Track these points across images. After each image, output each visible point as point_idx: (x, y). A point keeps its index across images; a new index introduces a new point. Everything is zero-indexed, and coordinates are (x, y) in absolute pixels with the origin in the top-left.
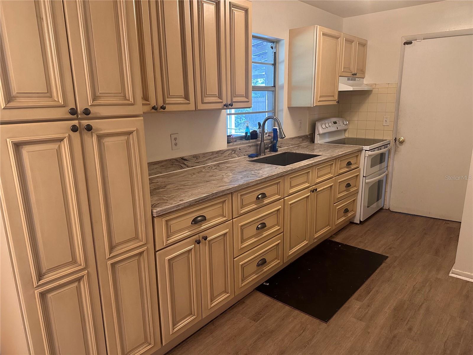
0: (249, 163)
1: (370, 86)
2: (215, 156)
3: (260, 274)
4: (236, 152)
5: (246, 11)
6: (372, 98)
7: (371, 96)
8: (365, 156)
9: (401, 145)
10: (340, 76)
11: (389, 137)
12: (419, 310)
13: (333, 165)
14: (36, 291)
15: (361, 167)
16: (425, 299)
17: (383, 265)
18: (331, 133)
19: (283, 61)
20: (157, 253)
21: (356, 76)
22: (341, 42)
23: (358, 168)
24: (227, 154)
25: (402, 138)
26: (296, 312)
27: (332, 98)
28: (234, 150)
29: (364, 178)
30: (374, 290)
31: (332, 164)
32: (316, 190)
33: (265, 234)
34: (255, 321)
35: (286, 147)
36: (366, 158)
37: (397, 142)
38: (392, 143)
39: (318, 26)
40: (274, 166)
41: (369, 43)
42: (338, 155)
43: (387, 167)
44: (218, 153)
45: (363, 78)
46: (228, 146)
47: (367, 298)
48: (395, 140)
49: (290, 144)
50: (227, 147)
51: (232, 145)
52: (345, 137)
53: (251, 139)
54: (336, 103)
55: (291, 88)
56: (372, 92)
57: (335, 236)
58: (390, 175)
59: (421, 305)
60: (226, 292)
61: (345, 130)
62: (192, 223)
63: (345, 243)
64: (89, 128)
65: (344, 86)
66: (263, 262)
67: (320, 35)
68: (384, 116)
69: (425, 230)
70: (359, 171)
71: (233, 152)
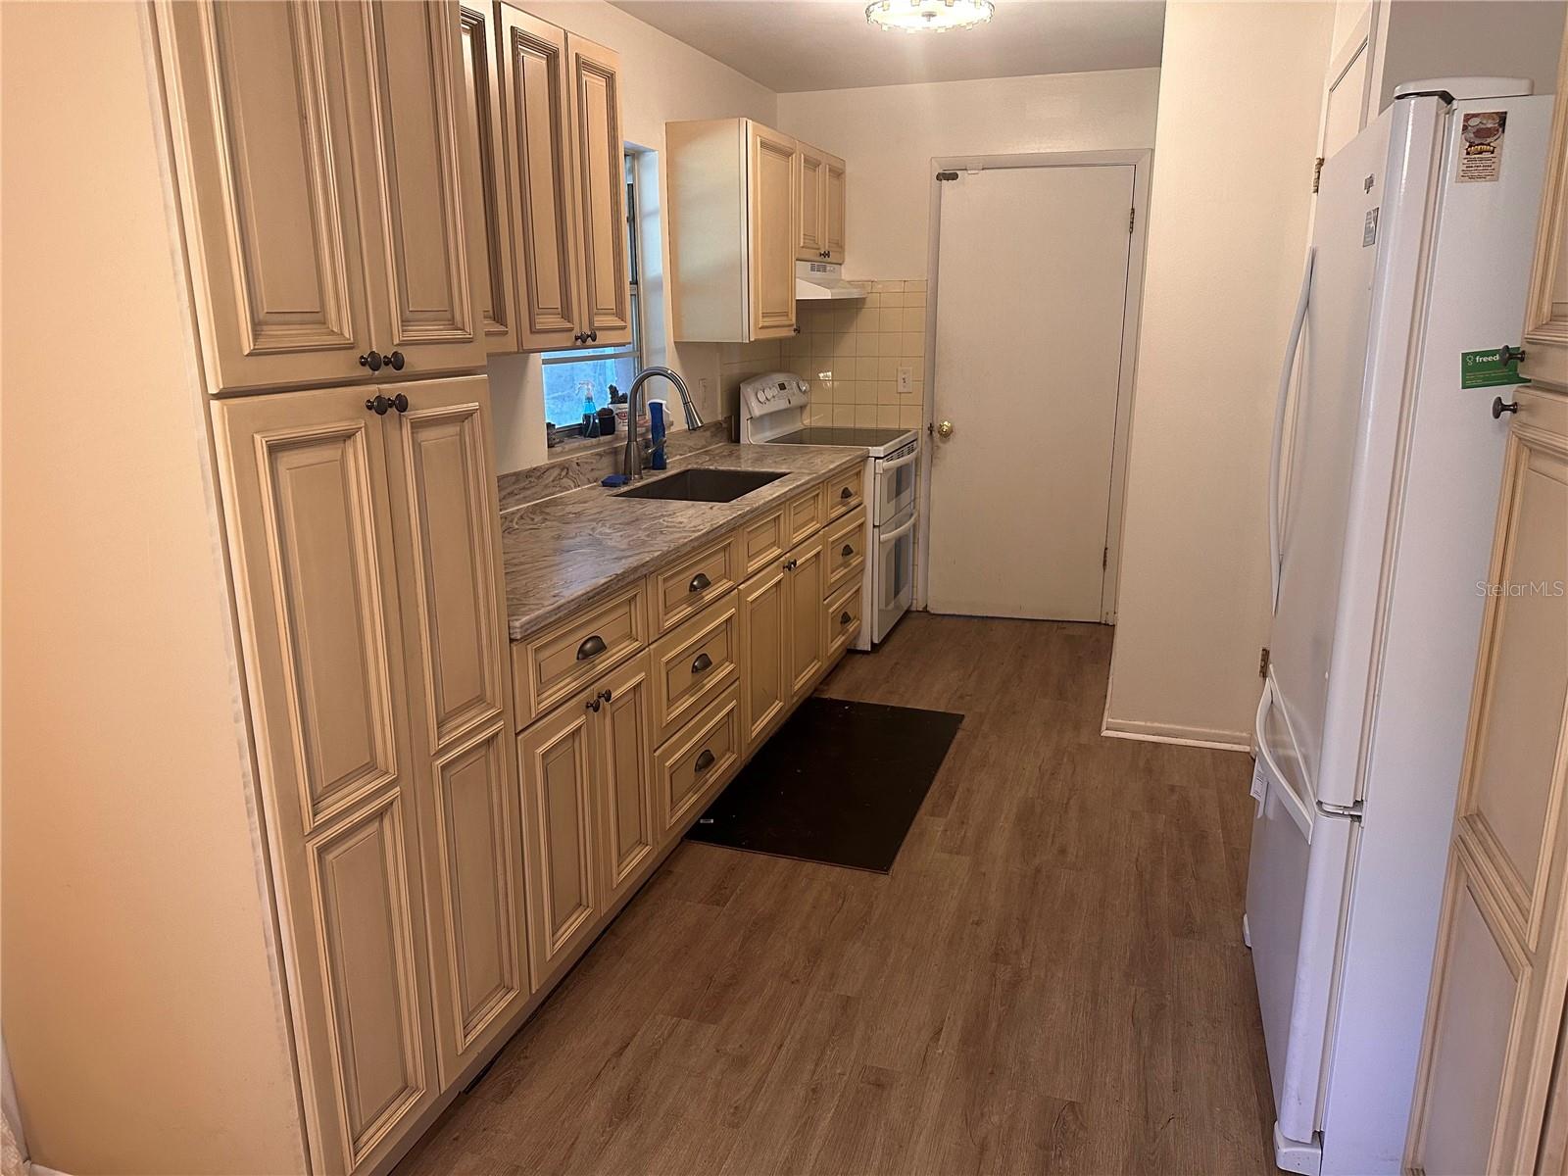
0: (623, 501)
1: (856, 287)
2: (522, 485)
3: (703, 790)
4: (571, 474)
5: (610, 78)
6: (865, 319)
7: (865, 314)
8: (875, 473)
9: (944, 442)
10: (797, 260)
11: (914, 424)
12: (1066, 812)
13: (820, 497)
14: (309, 846)
15: (868, 502)
16: (1070, 790)
17: (959, 735)
18: (775, 417)
19: (654, 213)
20: (520, 738)
21: (829, 260)
22: (797, 162)
23: (860, 505)
24: (551, 479)
25: (946, 423)
26: (809, 867)
27: (785, 318)
28: (564, 467)
29: (876, 530)
30: (960, 789)
31: (818, 495)
32: (795, 564)
33: (710, 683)
34: (718, 905)
35: (678, 457)
36: (878, 477)
37: (936, 434)
38: (923, 437)
39: (750, 122)
40: (704, 506)
41: (849, 169)
42: (828, 472)
43: (915, 499)
44: (530, 477)
45: (840, 264)
46: (551, 456)
47: (953, 807)
48: (931, 429)
49: (686, 448)
50: (549, 459)
51: (562, 452)
52: (802, 427)
53: (602, 435)
54: (793, 334)
55: (680, 290)
56: (864, 304)
57: (826, 688)
58: (923, 521)
59: (1067, 804)
60: (641, 842)
61: (802, 408)
62: (578, 658)
63: (856, 700)
64: (401, 404)
65: (810, 290)
66: (706, 761)
67: (755, 143)
68: (899, 368)
69: (1020, 647)
70: (864, 513)
71: (564, 473)
